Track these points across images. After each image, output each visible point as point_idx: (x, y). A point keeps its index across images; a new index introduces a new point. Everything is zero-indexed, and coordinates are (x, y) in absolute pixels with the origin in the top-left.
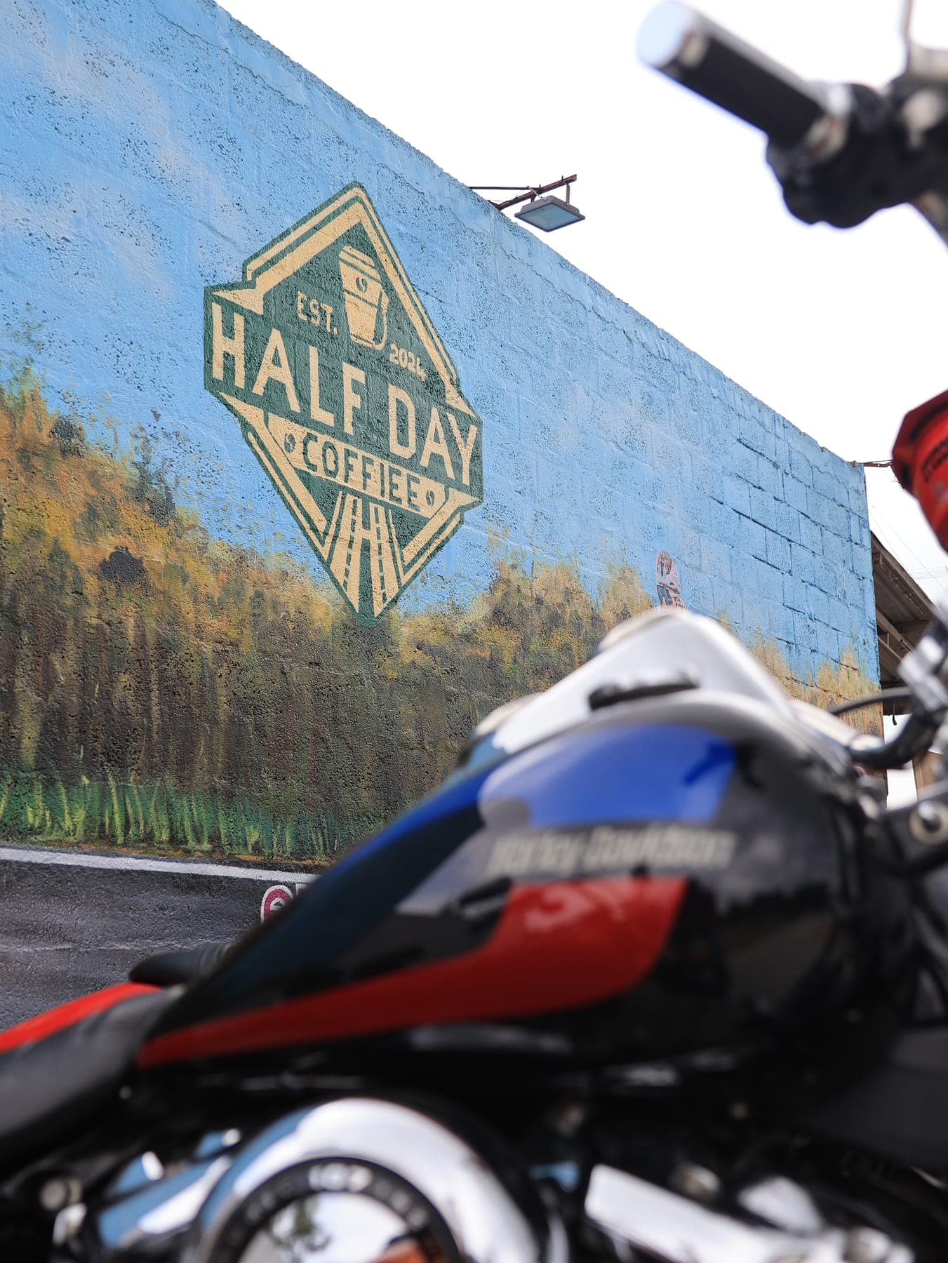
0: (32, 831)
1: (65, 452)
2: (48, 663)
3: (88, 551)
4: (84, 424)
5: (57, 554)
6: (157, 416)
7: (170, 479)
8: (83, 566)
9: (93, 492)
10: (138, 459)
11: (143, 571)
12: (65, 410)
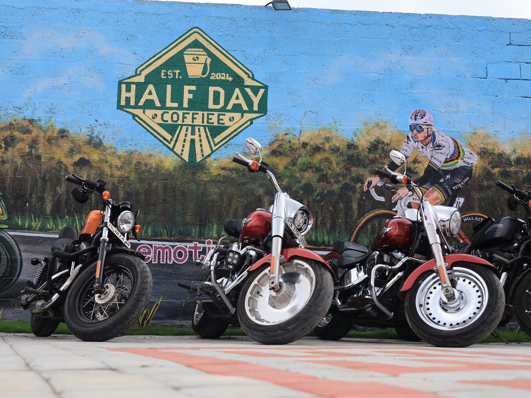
0: (49, 230)
1: (62, 137)
2: (55, 189)
3: (69, 160)
4: (70, 129)
5: (60, 162)
6: (97, 121)
7: (101, 137)
8: (68, 164)
9: (72, 145)
10: (90, 133)
11: (90, 162)
12: (62, 127)
